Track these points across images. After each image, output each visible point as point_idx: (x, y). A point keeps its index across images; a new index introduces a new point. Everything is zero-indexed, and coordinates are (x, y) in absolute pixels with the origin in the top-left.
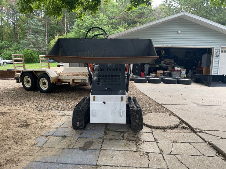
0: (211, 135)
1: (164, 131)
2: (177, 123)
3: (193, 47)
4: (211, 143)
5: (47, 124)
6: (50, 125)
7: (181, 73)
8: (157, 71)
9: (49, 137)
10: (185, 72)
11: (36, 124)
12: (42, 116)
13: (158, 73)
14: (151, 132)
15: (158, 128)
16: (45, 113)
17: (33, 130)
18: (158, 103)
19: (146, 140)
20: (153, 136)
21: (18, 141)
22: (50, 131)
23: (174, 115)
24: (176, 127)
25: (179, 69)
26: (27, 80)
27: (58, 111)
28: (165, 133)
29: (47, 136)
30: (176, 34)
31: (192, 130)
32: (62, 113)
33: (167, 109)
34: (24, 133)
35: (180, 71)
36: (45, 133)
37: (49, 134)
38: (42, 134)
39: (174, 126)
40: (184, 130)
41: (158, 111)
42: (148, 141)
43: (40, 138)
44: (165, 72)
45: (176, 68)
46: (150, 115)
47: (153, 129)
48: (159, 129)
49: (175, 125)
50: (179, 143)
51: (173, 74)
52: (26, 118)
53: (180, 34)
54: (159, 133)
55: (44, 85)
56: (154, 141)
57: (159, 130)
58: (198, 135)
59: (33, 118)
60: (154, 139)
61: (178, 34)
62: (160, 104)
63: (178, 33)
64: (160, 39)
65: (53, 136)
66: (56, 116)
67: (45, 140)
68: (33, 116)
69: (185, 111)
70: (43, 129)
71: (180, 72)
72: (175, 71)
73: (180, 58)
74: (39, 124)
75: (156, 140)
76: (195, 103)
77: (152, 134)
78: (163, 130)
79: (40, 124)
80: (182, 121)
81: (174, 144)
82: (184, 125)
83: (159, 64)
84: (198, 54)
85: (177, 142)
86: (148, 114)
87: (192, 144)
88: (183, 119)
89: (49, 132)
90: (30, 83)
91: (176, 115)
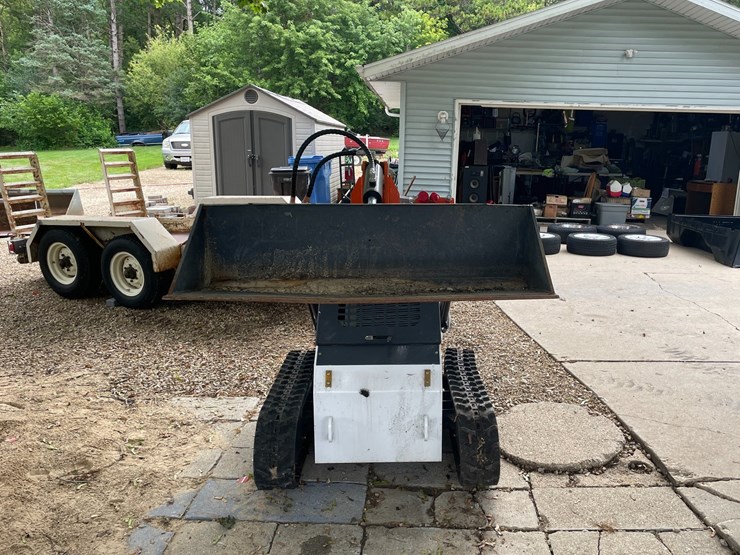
0: (724, 497)
1: (573, 484)
2: (613, 448)
3: (680, 108)
4: (723, 534)
5: (158, 463)
6: (173, 471)
7: (633, 203)
8: (548, 198)
9: (174, 524)
10: (645, 200)
11: (121, 469)
12: (138, 426)
13: (551, 206)
14: (526, 489)
15: (549, 470)
16: (146, 410)
17: (113, 495)
18: (550, 355)
19: (511, 526)
20: (535, 505)
21: (66, 548)
22: (175, 496)
23: (606, 411)
24: (612, 462)
25: (628, 189)
26: (61, 258)
27: (192, 398)
28: (575, 490)
29: (165, 522)
30: (617, 60)
31: (665, 475)
32: (209, 407)
33: (581, 383)
34: (85, 515)
35: (630, 196)
36: (157, 506)
37: (173, 512)
38: (148, 514)
39: (603, 460)
40: (638, 476)
41: (549, 390)
42: (516, 530)
43: (141, 531)
44: (576, 201)
45: (615, 187)
46: (522, 414)
47: (533, 475)
48: (553, 472)
49: (606, 456)
50: (620, 534)
51: (604, 209)
52: (80, 445)
53: (635, 60)
54: (556, 491)
55: (129, 280)
56: (535, 525)
57: (552, 479)
58: (683, 499)
59: (105, 443)
60: (539, 516)
61: (625, 61)
62: (554, 359)
63: (625, 56)
64: (560, 79)
65: (188, 519)
66: (188, 424)
67: (162, 538)
68: (105, 429)
69: (640, 393)
70: (148, 491)
71: (628, 201)
72: (610, 195)
73: (632, 139)
74: (132, 465)
75: (543, 520)
76: (676, 352)
77: (531, 496)
78: (565, 479)
79: (134, 469)
80: (633, 439)
81: (606, 538)
82: (638, 456)
83: (553, 168)
84: (695, 128)
85: (612, 531)
86: (514, 409)
87: (662, 535)
88: (636, 431)
89: (170, 503)
90: (71, 268)
91: (612, 412)
